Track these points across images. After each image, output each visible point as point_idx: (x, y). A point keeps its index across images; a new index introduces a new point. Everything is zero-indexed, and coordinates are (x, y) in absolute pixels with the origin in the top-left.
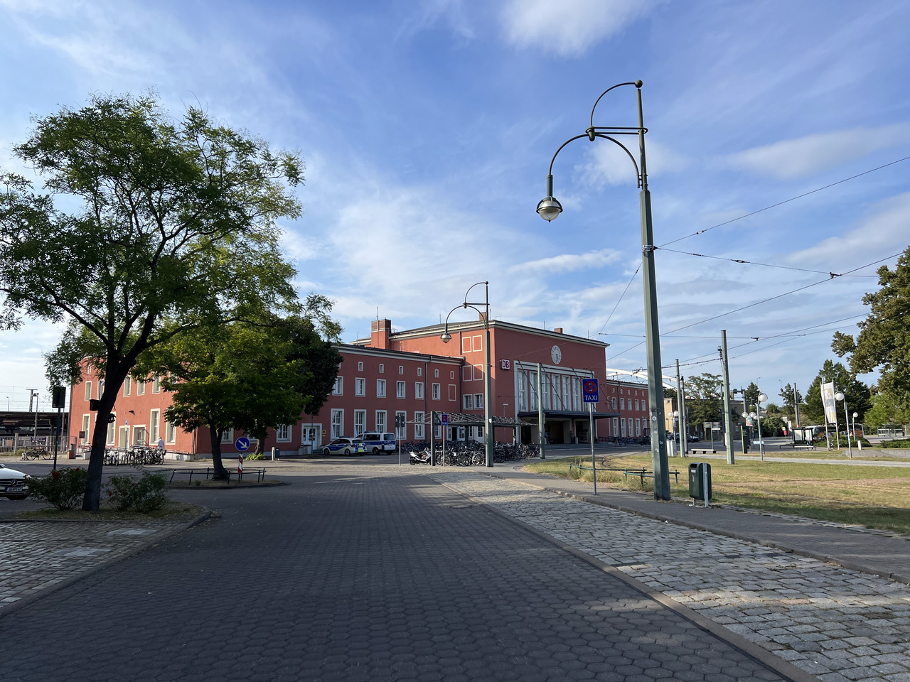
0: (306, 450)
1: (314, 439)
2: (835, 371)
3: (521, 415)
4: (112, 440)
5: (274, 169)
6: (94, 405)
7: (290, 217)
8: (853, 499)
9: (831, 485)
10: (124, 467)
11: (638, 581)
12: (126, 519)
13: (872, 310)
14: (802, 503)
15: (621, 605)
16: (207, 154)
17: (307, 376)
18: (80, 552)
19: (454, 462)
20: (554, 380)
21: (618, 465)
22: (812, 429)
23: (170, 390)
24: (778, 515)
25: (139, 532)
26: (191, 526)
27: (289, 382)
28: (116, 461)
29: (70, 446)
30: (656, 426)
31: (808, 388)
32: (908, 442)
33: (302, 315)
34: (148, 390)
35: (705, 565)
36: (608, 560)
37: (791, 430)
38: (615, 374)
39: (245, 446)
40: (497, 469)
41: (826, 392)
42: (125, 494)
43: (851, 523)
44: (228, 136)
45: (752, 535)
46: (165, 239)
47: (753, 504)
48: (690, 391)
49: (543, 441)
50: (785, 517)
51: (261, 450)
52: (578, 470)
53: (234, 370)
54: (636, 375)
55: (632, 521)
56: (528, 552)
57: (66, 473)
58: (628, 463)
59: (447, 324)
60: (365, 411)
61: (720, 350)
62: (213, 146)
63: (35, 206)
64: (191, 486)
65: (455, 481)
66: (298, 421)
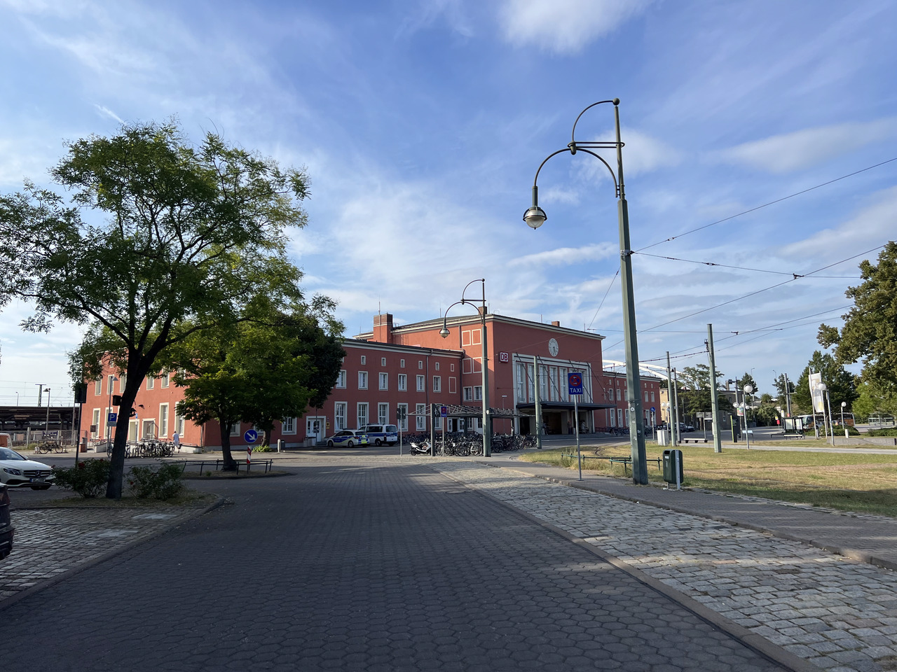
0: (311, 442)
1: (318, 432)
2: (824, 361)
3: (520, 407)
5: (283, 185)
6: (117, 400)
7: (297, 226)
8: (819, 482)
9: (805, 470)
10: (136, 459)
11: (600, 549)
12: (147, 506)
13: (856, 302)
15: (581, 566)
16: (223, 173)
17: (312, 370)
18: (110, 533)
19: (453, 453)
20: (551, 372)
21: (607, 454)
22: (802, 418)
23: (182, 385)
24: (739, 496)
25: (161, 516)
26: (207, 512)
27: (295, 376)
29: (82, 439)
30: (634, 416)
31: (799, 378)
32: (894, 431)
33: (308, 315)
34: (157, 385)
35: (658, 536)
36: (577, 534)
37: (783, 420)
38: (612, 365)
39: (253, 438)
40: (494, 458)
41: (814, 382)
42: (144, 483)
43: (803, 502)
44: (242, 156)
45: (707, 512)
46: (184, 249)
47: (723, 488)
48: (685, 382)
49: (540, 432)
50: (745, 498)
51: (267, 443)
52: (569, 459)
53: (244, 366)
55: (608, 502)
56: (510, 528)
57: (90, 464)
58: (620, 452)
59: (445, 319)
60: (368, 403)
61: (707, 343)
62: (229, 167)
63: (65, 219)
64: (202, 476)
65: (453, 470)
66: (303, 414)
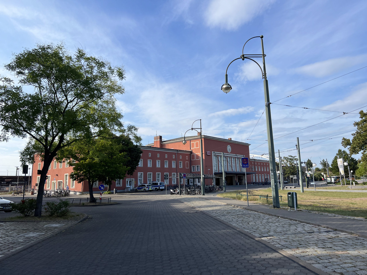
0: (128, 190)
1: (131, 185)
2: (343, 154)
3: (215, 174)
4: (49, 187)
5: (113, 74)
6: (39, 172)
7: (120, 93)
8: (356, 206)
9: (346, 200)
10: (54, 198)
11: (271, 244)
12: (52, 220)
13: (357, 128)
14: (335, 208)
15: (265, 255)
16: (85, 67)
17: (128, 159)
18: (31, 235)
19: (189, 193)
20: (228, 159)
21: (256, 194)
22: (334, 177)
23: (72, 166)
24: (326, 214)
25: (57, 225)
26: (79, 222)
27: (120, 162)
28: (50, 195)
29: (32, 189)
30: (273, 177)
31: (332, 161)
33: (125, 134)
34: (64, 166)
35: (299, 236)
36: (257, 235)
37: (325, 178)
38: (253, 156)
39: (102, 188)
40: (206, 196)
41: (340, 162)
42: (52, 209)
43: (358, 216)
44: (94, 60)
45: (318, 223)
46: (68, 103)
47: (315, 209)
48: (284, 163)
49: (225, 184)
50: (330, 215)
51: (110, 190)
52: (240, 196)
53: (98, 157)
54: (262, 157)
55: (265, 217)
56: (222, 231)
57: (27, 201)
58: (260, 193)
59: (185, 137)
60: (152, 173)
61: (297, 146)
62: (88, 64)
63: (15, 90)
64: (80, 205)
65: (189, 201)
66: (124, 178)
